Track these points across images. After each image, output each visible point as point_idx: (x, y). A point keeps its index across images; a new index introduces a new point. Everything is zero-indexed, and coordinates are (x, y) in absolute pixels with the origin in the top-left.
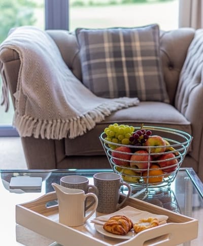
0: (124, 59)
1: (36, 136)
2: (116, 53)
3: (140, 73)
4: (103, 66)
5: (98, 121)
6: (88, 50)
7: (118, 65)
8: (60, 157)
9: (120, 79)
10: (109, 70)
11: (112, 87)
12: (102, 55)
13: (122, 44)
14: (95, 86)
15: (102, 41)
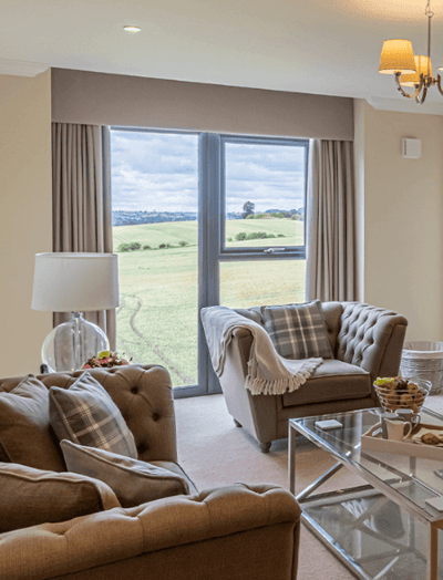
0: (301, 328)
1: (265, 393)
2: (296, 325)
3: (314, 338)
4: (286, 335)
5: (307, 377)
6: (273, 323)
7: (297, 333)
8: (280, 407)
9: (300, 344)
10: (292, 337)
11: (295, 350)
12: (284, 326)
13: (299, 317)
14: (282, 350)
15: (284, 316)
